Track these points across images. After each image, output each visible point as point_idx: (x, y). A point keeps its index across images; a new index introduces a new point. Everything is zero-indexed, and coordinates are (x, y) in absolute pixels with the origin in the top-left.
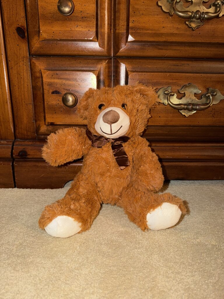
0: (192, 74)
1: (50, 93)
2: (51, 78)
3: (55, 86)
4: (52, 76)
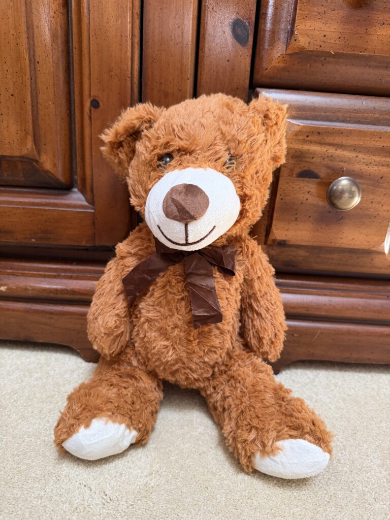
1: (295, 175)
2: (304, 141)
3: (308, 160)
4: (308, 136)
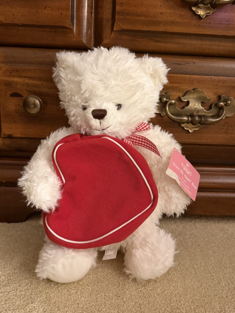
0: (199, 76)
2: (10, 76)
3: (14, 86)
4: (11, 73)
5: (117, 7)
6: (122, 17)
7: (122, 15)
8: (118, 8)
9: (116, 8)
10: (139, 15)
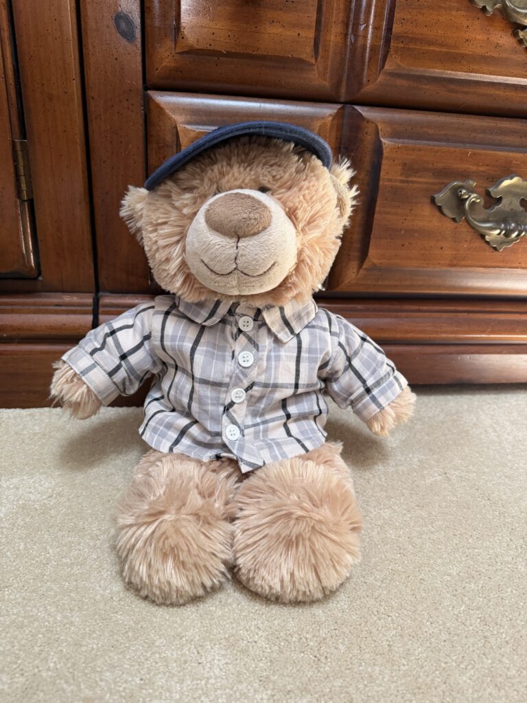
0: (521, 154)
5: (394, 25)
6: (401, 45)
7: (403, 42)
8: (396, 28)
9: (394, 28)
10: (431, 43)
